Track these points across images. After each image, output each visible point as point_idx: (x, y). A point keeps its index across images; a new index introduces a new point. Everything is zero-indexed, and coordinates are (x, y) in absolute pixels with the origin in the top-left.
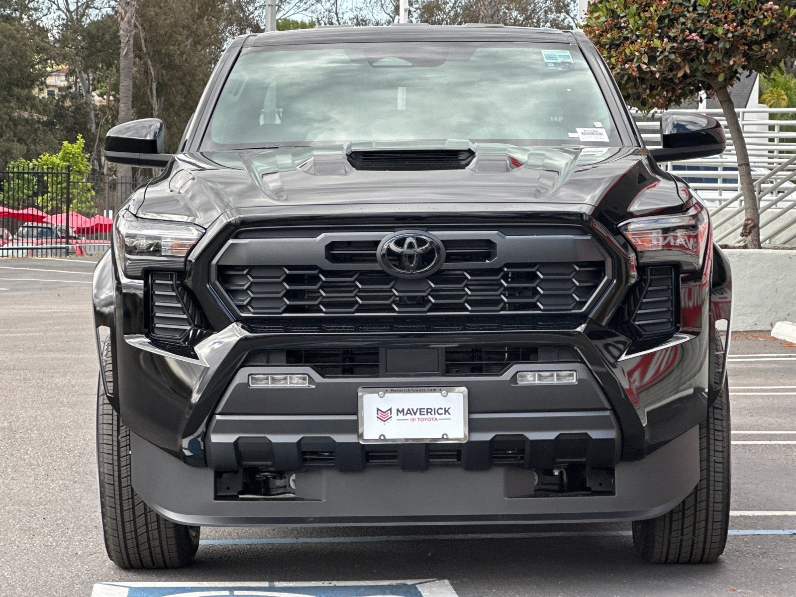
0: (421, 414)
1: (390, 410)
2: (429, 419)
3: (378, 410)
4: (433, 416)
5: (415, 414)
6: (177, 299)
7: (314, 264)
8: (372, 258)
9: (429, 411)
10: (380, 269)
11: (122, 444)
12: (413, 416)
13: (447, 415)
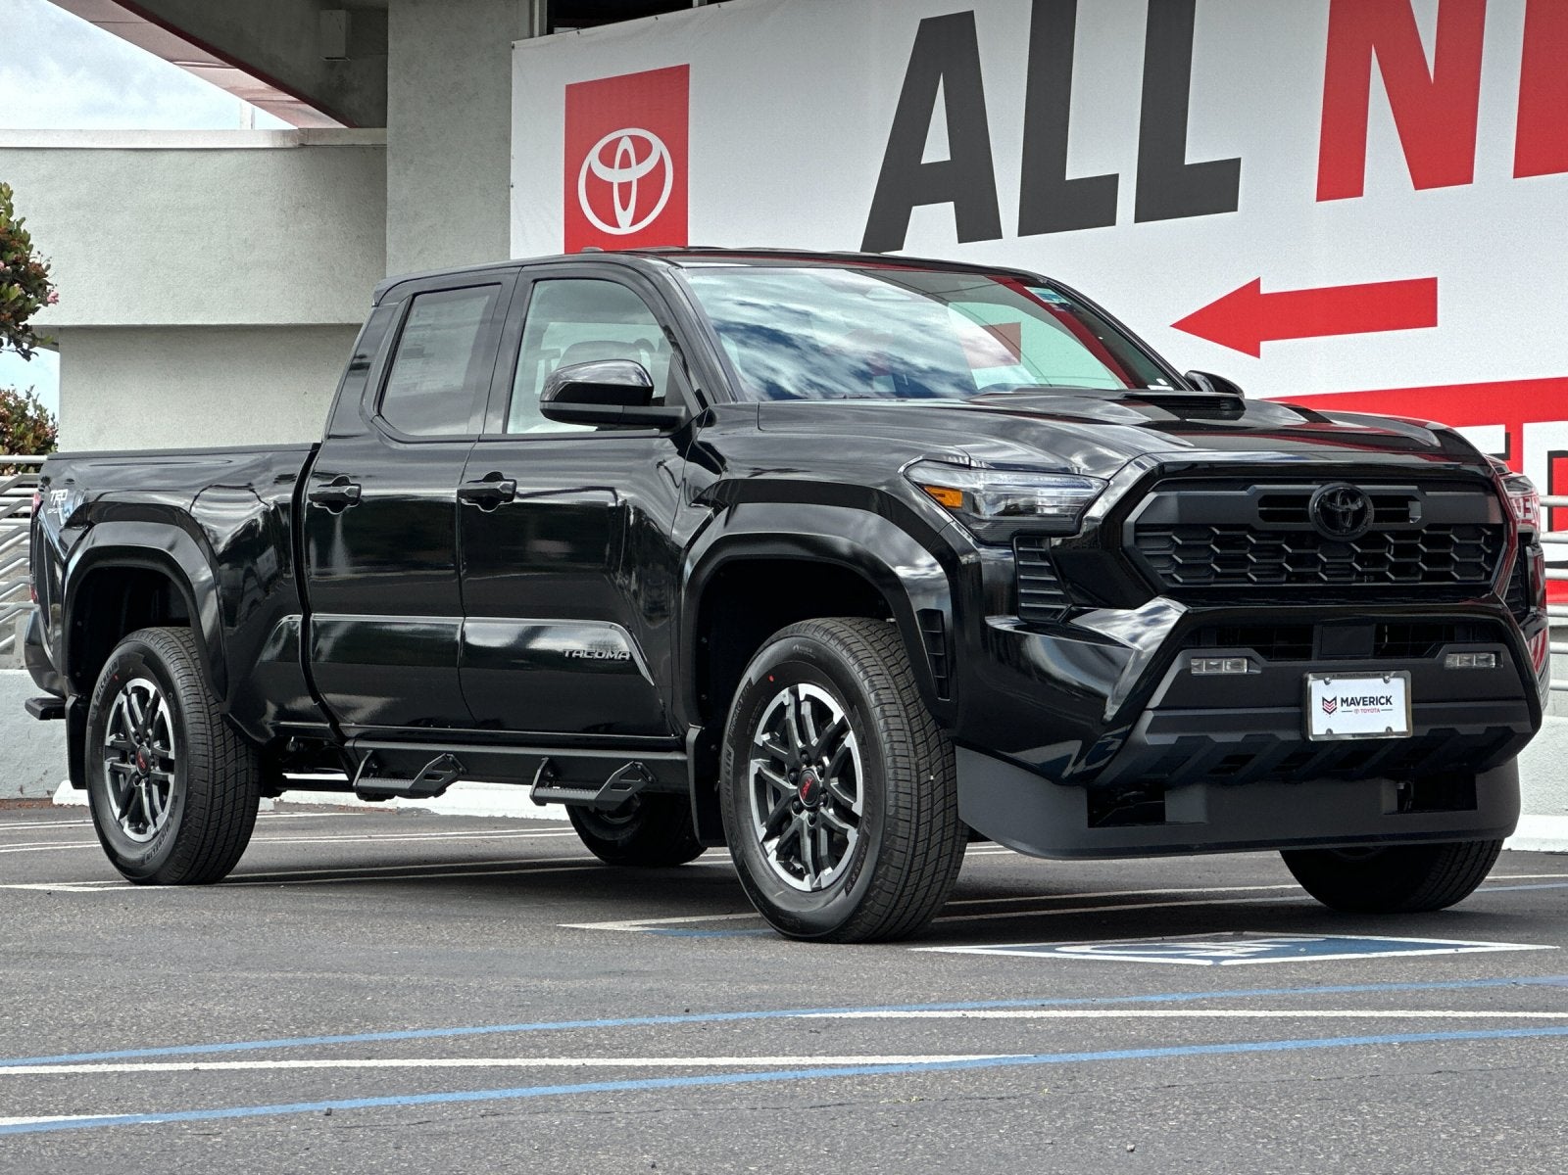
0: (1364, 704)
1: (1335, 699)
2: (1372, 711)
3: (1324, 699)
4: (1376, 707)
5: (1359, 704)
6: (1050, 571)
7: (1247, 522)
8: (1303, 517)
9: (1373, 701)
10: (1312, 529)
11: (922, 768)
12: (1357, 707)
13: (1389, 706)
